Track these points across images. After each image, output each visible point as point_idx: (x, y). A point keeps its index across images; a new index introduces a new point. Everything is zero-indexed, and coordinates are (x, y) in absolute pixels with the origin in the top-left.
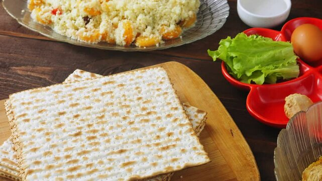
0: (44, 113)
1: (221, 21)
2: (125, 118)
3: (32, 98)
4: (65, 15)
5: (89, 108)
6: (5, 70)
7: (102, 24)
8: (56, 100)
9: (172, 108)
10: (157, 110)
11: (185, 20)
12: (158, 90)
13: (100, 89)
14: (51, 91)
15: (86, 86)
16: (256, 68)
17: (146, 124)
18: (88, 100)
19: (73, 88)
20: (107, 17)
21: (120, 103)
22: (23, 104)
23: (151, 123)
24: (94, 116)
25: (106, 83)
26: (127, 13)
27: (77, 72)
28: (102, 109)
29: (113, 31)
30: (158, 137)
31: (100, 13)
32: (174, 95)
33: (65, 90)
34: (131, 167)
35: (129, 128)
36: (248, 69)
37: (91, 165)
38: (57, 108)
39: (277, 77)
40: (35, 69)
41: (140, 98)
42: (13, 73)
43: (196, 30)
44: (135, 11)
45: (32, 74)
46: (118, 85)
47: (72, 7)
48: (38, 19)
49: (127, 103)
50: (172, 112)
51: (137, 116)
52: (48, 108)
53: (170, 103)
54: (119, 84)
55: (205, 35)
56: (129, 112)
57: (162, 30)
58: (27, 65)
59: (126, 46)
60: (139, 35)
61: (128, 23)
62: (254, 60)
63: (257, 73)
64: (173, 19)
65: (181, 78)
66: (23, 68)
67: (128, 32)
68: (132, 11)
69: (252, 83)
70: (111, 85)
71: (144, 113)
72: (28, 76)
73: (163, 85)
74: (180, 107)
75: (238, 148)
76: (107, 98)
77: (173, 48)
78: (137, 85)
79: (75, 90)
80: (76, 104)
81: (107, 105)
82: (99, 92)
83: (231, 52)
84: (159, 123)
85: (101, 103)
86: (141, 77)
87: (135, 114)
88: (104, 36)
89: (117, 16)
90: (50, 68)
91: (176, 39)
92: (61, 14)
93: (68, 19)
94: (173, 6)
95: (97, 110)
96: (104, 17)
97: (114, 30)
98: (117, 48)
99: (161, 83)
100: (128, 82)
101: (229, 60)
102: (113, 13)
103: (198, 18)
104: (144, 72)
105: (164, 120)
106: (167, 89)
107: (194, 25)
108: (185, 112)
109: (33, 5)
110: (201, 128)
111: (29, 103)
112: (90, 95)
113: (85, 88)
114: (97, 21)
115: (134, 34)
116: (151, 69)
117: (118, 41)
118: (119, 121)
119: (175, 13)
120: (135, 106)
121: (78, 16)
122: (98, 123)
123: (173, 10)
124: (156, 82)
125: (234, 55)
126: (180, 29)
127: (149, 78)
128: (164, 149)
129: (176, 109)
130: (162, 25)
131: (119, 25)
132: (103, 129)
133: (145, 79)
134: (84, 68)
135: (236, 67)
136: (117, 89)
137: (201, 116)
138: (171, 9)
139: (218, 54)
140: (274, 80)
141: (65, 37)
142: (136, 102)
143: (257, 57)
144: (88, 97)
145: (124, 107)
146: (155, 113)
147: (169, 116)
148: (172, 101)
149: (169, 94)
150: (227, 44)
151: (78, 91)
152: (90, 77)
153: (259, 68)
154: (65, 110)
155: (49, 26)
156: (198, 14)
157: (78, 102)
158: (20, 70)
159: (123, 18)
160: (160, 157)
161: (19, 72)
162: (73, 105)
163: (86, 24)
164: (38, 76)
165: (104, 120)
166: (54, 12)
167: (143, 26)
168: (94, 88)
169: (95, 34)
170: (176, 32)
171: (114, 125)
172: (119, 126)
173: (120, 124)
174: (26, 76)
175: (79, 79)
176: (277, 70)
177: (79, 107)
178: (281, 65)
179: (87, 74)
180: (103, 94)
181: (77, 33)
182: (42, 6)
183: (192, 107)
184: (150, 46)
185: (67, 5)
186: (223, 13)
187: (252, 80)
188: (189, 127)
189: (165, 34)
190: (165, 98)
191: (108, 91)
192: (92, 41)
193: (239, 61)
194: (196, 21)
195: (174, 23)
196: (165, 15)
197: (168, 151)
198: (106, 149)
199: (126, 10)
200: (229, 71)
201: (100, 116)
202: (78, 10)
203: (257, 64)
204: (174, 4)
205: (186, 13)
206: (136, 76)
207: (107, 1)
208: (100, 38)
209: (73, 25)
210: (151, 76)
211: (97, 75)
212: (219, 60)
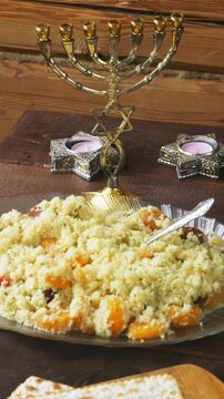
4: (14, 288)
7: (74, 302)
11: (207, 296)
20: (82, 292)
26: (114, 285)
27: (32, 381)
29: (92, 314)
31: (71, 284)
44: (128, 282)
47: (27, 274)
57: (171, 312)
59: (111, 338)
60: (132, 320)
61: (116, 300)
64: (189, 295)
65: (201, 393)
67: (115, 315)
68: (122, 282)
77: (187, 342)
86: (136, 391)
88: (78, 320)
89: (98, 288)
91: (193, 327)
92: (8, 285)
93: (20, 293)
94: (188, 275)
96: (77, 290)
97: (93, 311)
98: (98, 342)
102: (92, 285)
104: (138, 382)
114: (65, 297)
115: (125, 318)
116: (152, 377)
117: (99, 330)
119: (191, 285)
121: (36, 289)
123: (187, 281)
126: (200, 311)
127: (150, 392)
130: (171, 304)
131: (101, 304)
133: (142, 394)
134: (43, 376)
138: (185, 278)
141: (14, 322)
152: (52, 390)
159: (108, 292)
163: (48, 302)
167: (139, 305)
169: (62, 319)
170: (193, 316)
175: (33, 393)
179: (48, 385)
181: (34, 316)
184: (151, 339)
185: (18, 272)
189: (176, 319)
192: (57, 330)
195: (190, 301)
196: (175, 288)
199: (113, 280)
202: (37, 280)
204: (190, 271)
205: (209, 286)
206: (128, 388)
207: (83, 265)
208: (70, 325)
209: (28, 304)
210: (152, 389)
211: (64, 387)
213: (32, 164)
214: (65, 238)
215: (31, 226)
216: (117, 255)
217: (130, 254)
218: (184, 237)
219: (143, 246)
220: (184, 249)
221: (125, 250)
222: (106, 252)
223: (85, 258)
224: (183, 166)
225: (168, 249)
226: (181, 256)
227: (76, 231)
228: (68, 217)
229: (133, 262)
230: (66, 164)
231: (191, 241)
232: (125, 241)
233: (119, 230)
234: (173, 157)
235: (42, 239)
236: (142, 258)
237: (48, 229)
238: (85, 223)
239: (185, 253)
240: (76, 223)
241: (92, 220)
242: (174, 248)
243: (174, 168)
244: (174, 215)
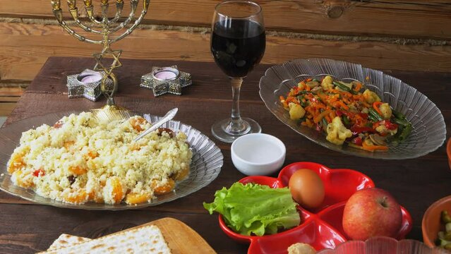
1: (215, 171)
4: (48, 176)
7: (88, 183)
11: (177, 173)
12: (152, 250)
16: (255, 219)
20: (94, 176)
25: (95, 247)
26: (115, 170)
27: (63, 237)
29: (102, 190)
31: (86, 171)
36: (247, 220)
39: (278, 227)
40: (16, 237)
43: (191, 182)
44: (124, 167)
45: (14, 243)
46: (109, 249)
47: (56, 167)
48: (19, 182)
55: (200, 187)
57: (154, 184)
58: (8, 233)
59: (115, 205)
60: (129, 191)
61: (116, 179)
62: (253, 210)
63: (256, 224)
64: (165, 172)
65: (177, 235)
66: (3, 236)
67: (117, 189)
68: (120, 167)
69: (253, 234)
70: (101, 249)
72: (9, 245)
73: (157, 244)
77: (166, 203)
78: (130, 247)
83: (227, 203)
86: (133, 238)
88: (92, 195)
89: (104, 172)
90: (33, 235)
91: (169, 193)
92: (43, 175)
93: (52, 179)
94: (164, 160)
96: (90, 175)
97: (102, 188)
98: (106, 208)
99: (155, 242)
101: (226, 212)
102: (100, 171)
103: (192, 169)
104: (134, 232)
106: (162, 248)
107: (187, 177)
109: (13, 167)
114: (83, 180)
115: (124, 191)
116: (143, 228)
117: (106, 200)
119: (166, 166)
123: (164, 163)
124: (149, 242)
125: (230, 206)
126: (173, 182)
127: (142, 238)
130: (154, 179)
131: (107, 183)
133: (137, 240)
134: (71, 233)
135: (234, 219)
138: (162, 162)
139: (214, 207)
140: (275, 230)
141: (49, 199)
143: (255, 207)
149: (164, 253)
150: (223, 195)
152: (77, 241)
153: (258, 218)
155: (30, 189)
156: (191, 165)
159: (111, 175)
163: (71, 184)
164: (21, 244)
166: (36, 174)
167: (133, 182)
169: (81, 194)
170: (169, 186)
174: (6, 245)
175: (65, 245)
176: (277, 219)
178: (281, 213)
179: (74, 239)
181: (62, 194)
182: (23, 168)
184: (141, 203)
185: (50, 166)
186: (217, 163)
187: (252, 232)
189: (157, 188)
192: (78, 202)
193: (236, 212)
194: (189, 173)
195: (166, 177)
196: (156, 168)
199: (114, 166)
200: (227, 224)
202: (62, 170)
203: (256, 214)
204: (165, 156)
205: (178, 166)
206: (127, 237)
207: (93, 158)
208: (87, 198)
209: (57, 186)
210: (143, 236)
211: (85, 239)
212: (215, 213)
213: (55, 93)
214: (80, 141)
215: (56, 134)
216: (116, 149)
217: (125, 148)
218: (160, 135)
219: (133, 142)
220: (160, 142)
221: (121, 146)
222: (108, 148)
223: (94, 153)
224: (157, 88)
225: (149, 143)
226: (158, 147)
227: (88, 136)
228: (81, 126)
229: (126, 154)
230: (78, 91)
231: (165, 137)
232: (121, 140)
233: (116, 133)
234: (150, 82)
235: (64, 143)
236: (132, 151)
237: (68, 135)
238: (93, 130)
239: (161, 145)
240: (87, 130)
241: (98, 128)
242: (154, 142)
243: (151, 89)
244: (153, 121)
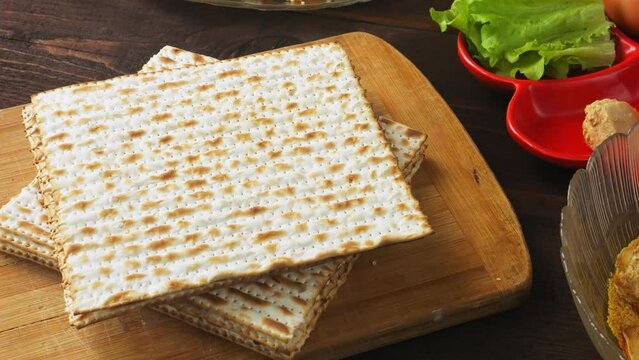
0: (101, 133)
2: (262, 145)
3: (78, 102)
5: (192, 123)
6: (23, 45)
8: (126, 107)
9: (357, 126)
10: (326, 129)
12: (329, 89)
13: (212, 86)
14: (116, 88)
15: (184, 78)
16: (528, 47)
17: (305, 157)
18: (188, 108)
19: (159, 82)
21: (253, 114)
22: (59, 113)
23: (314, 155)
24: (201, 140)
25: (224, 75)
27: (167, 51)
28: (216, 126)
30: (329, 183)
32: (362, 99)
33: (142, 86)
34: (274, 241)
35: (270, 164)
36: (511, 48)
37: (194, 237)
38: (127, 123)
39: (570, 66)
40: (81, 44)
41: (292, 106)
42: (38, 53)
45: (77, 55)
46: (250, 79)
49: (268, 115)
50: (358, 134)
51: (287, 141)
52: (109, 123)
53: (353, 116)
54: (251, 75)
56: (270, 133)
58: (67, 36)
62: (524, 29)
63: (529, 57)
65: (375, 66)
66: (58, 41)
69: (519, 76)
70: (235, 78)
71: (301, 134)
72: (68, 58)
73: (340, 79)
74: (373, 124)
75: (487, 206)
76: (227, 105)
78: (288, 80)
79: (163, 87)
80: (166, 116)
81: (227, 118)
82: (211, 92)
83: (479, 12)
84: (330, 154)
85: (214, 113)
86: (295, 63)
87: (283, 137)
90: (111, 43)
95: (207, 129)
99: (336, 74)
100: (270, 73)
101: (473, 29)
104: (299, 52)
105: (341, 150)
106: (347, 86)
108: (384, 134)
110: (414, 166)
111: (71, 113)
112: (193, 97)
113: (183, 83)
116: (315, 47)
118: (252, 150)
120: (282, 121)
122: (208, 154)
124: (325, 74)
125: (482, 19)
127: (311, 65)
128: (339, 207)
129: (365, 127)
132: (219, 166)
133: (303, 67)
134: (180, 44)
135: (488, 43)
136: (248, 87)
137: (415, 143)
139: (450, 18)
140: (564, 71)
142: (286, 113)
143: (529, 24)
144: (189, 102)
145: (261, 122)
146: (323, 135)
147: (351, 141)
148: (356, 112)
149: (351, 97)
151: (168, 90)
152: (192, 62)
153: (534, 45)
154: (144, 127)
157: (169, 111)
158: (51, 46)
160: (332, 223)
161: (51, 50)
162: (158, 118)
164: (89, 58)
165: (220, 147)
168: (201, 85)
171: (241, 158)
172: (250, 161)
173: (253, 156)
174: (63, 58)
175: (170, 66)
176: (570, 50)
177: (170, 121)
178: (578, 40)
179: (186, 56)
180: (218, 97)
183: (397, 124)
187: (518, 71)
188: (390, 164)
190: (344, 106)
191: (229, 89)
193: (492, 31)
197: (349, 211)
198: (226, 205)
200: (473, 52)
201: (212, 139)
203: (530, 39)
206: (284, 61)
210: (314, 61)
211: (207, 59)
212: (452, 31)
